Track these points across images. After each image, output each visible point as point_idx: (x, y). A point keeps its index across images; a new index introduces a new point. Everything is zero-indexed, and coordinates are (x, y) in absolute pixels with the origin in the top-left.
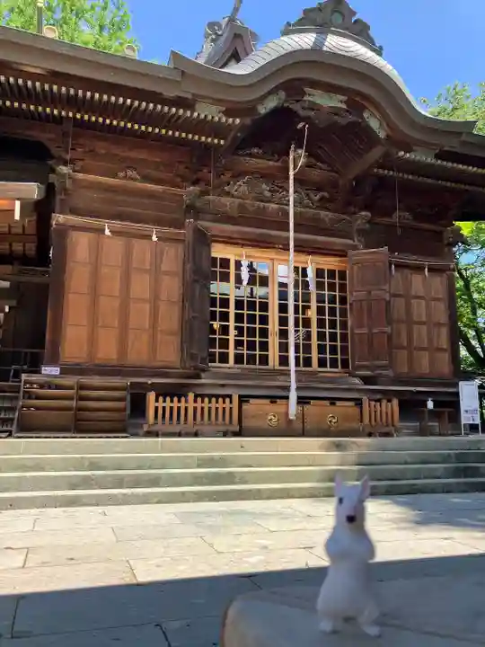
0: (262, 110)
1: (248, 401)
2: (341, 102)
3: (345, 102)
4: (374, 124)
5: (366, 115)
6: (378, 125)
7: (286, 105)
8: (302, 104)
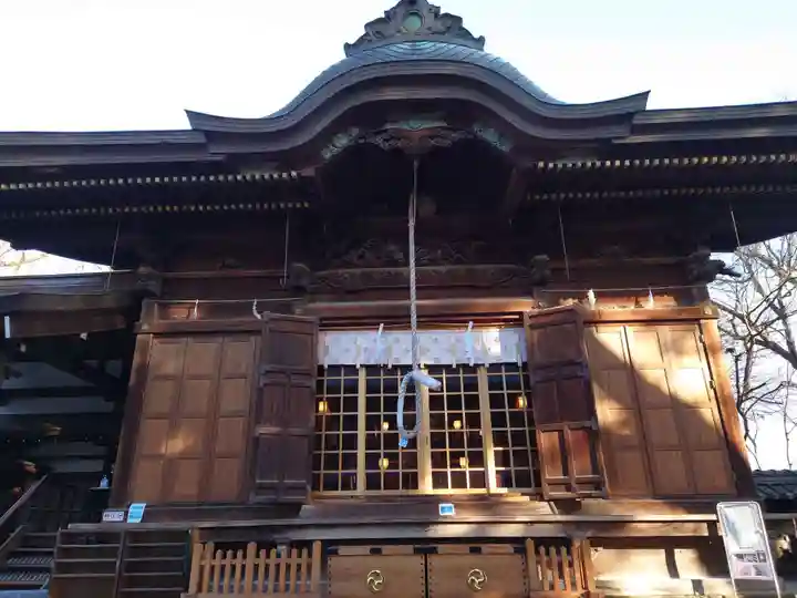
0: (328, 154)
1: (335, 553)
3: (445, 119)
4: (490, 136)
5: (476, 128)
6: (496, 138)
7: (362, 141)
8: (385, 136)
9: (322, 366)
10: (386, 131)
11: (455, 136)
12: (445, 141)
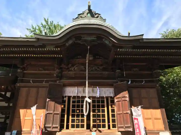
0: (67, 45)
2: (95, 38)
3: (96, 38)
4: (107, 42)
5: (104, 40)
6: (108, 42)
8: (81, 41)
9: (63, 96)
10: (82, 40)
11: (99, 42)
12: (96, 43)
